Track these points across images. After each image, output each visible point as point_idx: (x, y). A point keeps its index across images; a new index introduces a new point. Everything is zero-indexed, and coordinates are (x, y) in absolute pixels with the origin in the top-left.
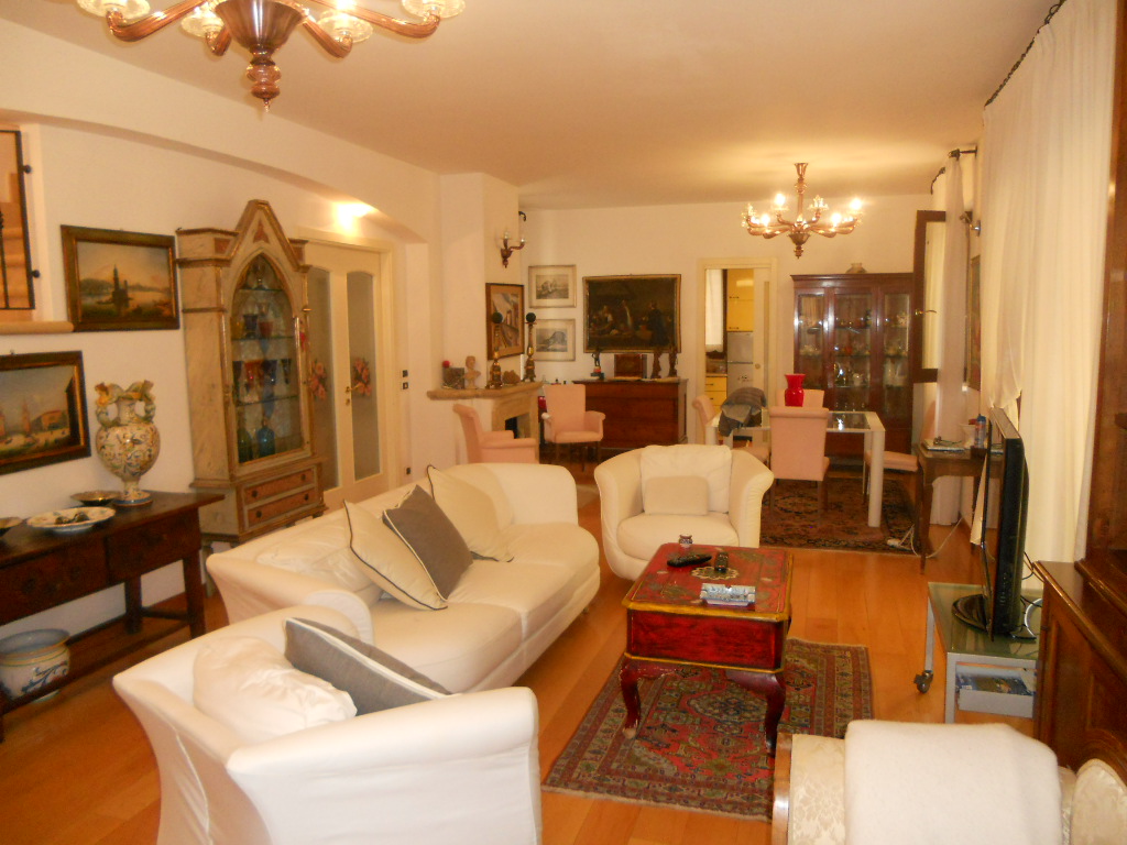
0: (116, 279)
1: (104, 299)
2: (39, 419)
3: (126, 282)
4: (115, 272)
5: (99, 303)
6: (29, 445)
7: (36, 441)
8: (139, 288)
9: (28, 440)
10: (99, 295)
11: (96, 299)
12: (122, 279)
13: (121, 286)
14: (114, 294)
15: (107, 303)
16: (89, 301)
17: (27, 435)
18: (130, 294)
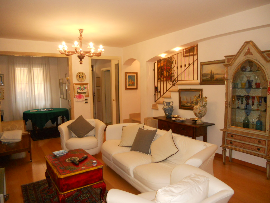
0: (211, 73)
1: (208, 77)
2: (193, 101)
3: (214, 73)
4: (211, 71)
5: (207, 78)
6: (191, 106)
7: (192, 105)
8: (217, 74)
9: (191, 105)
10: (206, 76)
11: (206, 78)
12: (213, 72)
13: (213, 74)
14: (210, 76)
15: (208, 78)
16: (204, 78)
17: (190, 104)
18: (215, 76)
